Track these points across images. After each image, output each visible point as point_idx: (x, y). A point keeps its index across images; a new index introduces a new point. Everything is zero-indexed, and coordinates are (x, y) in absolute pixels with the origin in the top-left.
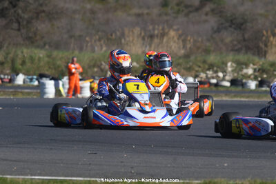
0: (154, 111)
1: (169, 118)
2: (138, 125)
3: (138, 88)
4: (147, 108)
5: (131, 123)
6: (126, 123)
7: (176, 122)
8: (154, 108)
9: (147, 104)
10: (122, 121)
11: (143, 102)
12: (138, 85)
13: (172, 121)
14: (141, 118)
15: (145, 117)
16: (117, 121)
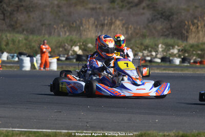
0: (143, 84)
1: (155, 89)
2: (132, 95)
3: (127, 66)
4: (139, 82)
5: (127, 94)
6: (122, 94)
7: (160, 92)
8: (143, 82)
9: (137, 79)
10: (119, 92)
11: (134, 77)
12: (127, 64)
13: (157, 91)
14: (134, 90)
15: (137, 89)
16: (115, 92)
